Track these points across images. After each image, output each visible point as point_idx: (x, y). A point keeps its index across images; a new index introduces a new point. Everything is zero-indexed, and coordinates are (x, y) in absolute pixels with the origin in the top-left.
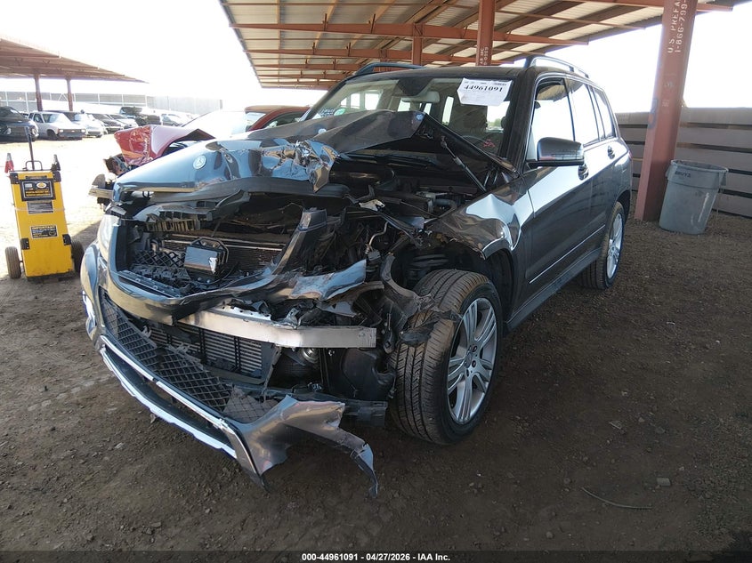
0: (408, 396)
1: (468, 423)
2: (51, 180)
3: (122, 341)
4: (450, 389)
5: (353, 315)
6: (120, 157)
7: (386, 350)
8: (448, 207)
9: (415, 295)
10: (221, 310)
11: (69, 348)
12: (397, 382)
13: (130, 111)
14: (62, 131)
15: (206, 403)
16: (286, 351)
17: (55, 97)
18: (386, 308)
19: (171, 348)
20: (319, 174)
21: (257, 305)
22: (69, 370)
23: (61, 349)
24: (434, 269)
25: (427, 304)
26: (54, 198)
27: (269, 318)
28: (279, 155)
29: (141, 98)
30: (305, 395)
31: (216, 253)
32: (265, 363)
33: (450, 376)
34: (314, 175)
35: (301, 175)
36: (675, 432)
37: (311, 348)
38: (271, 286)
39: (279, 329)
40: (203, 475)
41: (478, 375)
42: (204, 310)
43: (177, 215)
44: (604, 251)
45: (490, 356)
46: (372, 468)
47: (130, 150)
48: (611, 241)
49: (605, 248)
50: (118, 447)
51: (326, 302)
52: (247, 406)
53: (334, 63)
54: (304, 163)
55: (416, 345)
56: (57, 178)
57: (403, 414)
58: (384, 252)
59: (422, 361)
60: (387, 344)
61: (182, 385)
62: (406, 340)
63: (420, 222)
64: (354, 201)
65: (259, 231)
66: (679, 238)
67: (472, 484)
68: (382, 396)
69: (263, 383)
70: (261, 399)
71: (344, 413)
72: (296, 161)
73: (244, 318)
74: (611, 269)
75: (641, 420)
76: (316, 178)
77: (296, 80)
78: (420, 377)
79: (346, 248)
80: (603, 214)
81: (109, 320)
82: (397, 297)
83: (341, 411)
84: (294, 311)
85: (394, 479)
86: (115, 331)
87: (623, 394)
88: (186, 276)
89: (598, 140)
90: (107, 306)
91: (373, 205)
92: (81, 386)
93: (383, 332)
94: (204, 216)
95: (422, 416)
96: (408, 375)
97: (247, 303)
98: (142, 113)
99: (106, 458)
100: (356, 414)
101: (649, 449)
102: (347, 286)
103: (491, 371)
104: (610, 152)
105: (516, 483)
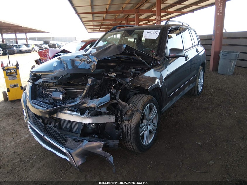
0: (127, 138)
1: (148, 145)
2: (16, 69)
3: (34, 123)
4: (141, 135)
5: (107, 112)
6: (40, 59)
7: (119, 123)
8: (139, 74)
9: (127, 104)
10: (64, 112)
11: (22, 124)
12: (123, 133)
13: (46, 43)
14: (24, 50)
15: (60, 143)
16: (85, 125)
17: (22, 39)
18: (119, 109)
19: (48, 125)
20: (93, 67)
21: (76, 110)
22: (21, 131)
23: (19, 125)
24: (135, 94)
25: (131, 107)
26: (17, 75)
27: (79, 114)
28: (80, 60)
29: (50, 38)
30: (92, 139)
31: (62, 93)
32: (79, 129)
33: (140, 130)
34: (91, 67)
35: (88, 67)
36: (219, 145)
37: (94, 124)
38: (80, 103)
39: (83, 118)
40: (61, 166)
41: (151, 129)
42: (59, 112)
43: (47, 82)
44: (197, 83)
45: (156, 122)
46: (113, 163)
47: (43, 57)
48: (199, 80)
49: (197, 82)
50: (35, 157)
51: (98, 108)
52: (72, 144)
53: (111, 23)
54: (88, 63)
55: (128, 121)
56: (18, 68)
57: (126, 143)
58: (117, 90)
59: (131, 126)
60: (119, 121)
61: (52, 137)
62: (125, 119)
63: (128, 80)
64: (106, 74)
65: (77, 85)
66: (224, 77)
67: (149, 166)
68: (118, 138)
69: (78, 136)
70: (76, 141)
71: (103, 145)
72: (86, 62)
73: (71, 114)
74: (200, 89)
75: (207, 141)
76: (92, 68)
77: (99, 30)
78: (130, 131)
79: (105, 89)
80: (195, 71)
81: (30, 116)
82: (122, 105)
83: (102, 145)
84: (87, 111)
85: (123, 165)
86: (32, 120)
87: (202, 132)
88: (53, 101)
89: (192, 47)
90: (29, 112)
91: (113, 75)
92: (24, 137)
93: (118, 117)
94: (55, 82)
95: (132, 144)
96: (126, 131)
97: (72, 109)
98: (50, 43)
99: (31, 161)
100: (108, 145)
101: (209, 151)
102: (105, 102)
103: (156, 127)
104: (197, 50)
105: (164, 165)
